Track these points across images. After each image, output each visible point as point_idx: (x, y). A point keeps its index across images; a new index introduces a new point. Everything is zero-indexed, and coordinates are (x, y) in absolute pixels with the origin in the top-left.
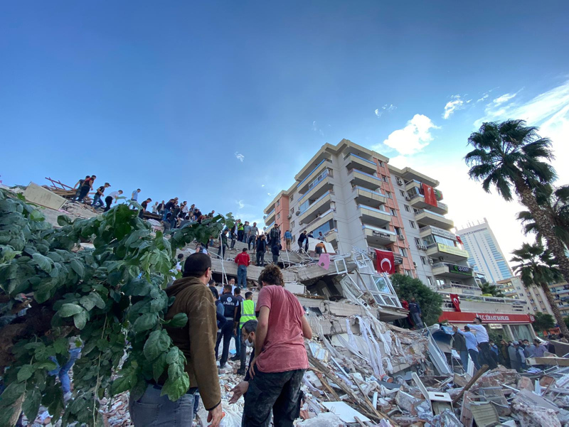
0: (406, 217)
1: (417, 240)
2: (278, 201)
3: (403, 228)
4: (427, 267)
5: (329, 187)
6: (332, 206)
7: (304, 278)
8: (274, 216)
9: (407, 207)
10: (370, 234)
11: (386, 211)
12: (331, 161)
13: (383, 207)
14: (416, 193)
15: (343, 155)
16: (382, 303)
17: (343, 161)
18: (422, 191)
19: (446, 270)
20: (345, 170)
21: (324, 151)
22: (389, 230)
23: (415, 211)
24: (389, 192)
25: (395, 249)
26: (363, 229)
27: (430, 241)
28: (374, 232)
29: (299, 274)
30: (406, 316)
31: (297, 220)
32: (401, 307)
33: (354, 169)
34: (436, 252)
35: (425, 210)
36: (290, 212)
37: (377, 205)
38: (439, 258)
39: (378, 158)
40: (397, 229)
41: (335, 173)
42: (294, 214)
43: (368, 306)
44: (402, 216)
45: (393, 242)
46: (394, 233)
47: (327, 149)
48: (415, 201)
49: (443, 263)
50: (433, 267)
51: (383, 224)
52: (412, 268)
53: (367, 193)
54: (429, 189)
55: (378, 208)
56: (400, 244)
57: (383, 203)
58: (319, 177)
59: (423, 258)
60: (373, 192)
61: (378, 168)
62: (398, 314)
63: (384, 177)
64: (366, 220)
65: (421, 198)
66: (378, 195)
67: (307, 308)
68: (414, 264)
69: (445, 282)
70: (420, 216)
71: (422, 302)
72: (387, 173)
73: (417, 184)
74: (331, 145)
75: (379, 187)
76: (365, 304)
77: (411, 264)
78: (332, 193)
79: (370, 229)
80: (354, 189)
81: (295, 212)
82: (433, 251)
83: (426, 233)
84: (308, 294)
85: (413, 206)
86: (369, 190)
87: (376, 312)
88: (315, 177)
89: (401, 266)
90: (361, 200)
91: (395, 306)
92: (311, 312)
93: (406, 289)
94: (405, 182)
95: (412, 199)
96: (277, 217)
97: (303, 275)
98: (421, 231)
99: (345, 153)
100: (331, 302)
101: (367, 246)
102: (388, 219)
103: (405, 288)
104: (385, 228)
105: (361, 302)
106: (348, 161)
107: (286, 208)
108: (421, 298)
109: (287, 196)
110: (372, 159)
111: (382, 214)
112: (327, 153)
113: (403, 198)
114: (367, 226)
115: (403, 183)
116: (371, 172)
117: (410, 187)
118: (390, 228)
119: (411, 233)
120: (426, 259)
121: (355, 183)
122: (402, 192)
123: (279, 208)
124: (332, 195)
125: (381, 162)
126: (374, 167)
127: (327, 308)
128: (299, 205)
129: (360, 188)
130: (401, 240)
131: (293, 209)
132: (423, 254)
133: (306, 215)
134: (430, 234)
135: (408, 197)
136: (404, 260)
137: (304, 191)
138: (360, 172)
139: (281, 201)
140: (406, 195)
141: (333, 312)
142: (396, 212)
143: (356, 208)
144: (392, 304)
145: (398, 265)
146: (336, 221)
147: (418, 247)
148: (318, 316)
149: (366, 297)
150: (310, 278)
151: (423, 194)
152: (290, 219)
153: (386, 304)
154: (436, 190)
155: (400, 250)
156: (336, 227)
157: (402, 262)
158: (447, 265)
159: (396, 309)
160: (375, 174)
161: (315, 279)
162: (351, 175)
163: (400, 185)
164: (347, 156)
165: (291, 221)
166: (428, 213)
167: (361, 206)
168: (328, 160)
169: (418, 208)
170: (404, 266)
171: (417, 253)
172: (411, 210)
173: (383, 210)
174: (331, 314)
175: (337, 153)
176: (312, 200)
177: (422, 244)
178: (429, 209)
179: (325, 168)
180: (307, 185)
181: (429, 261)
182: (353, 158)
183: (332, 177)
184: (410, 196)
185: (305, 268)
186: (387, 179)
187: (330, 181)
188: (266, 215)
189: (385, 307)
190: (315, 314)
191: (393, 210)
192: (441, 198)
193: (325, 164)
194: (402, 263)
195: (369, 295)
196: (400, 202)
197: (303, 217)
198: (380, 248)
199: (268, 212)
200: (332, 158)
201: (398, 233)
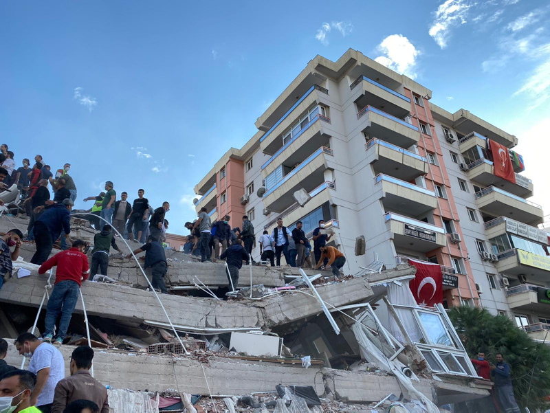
0: (462, 201)
1: (480, 243)
2: (223, 170)
3: (457, 221)
4: (499, 294)
5: (321, 141)
6: (328, 178)
7: (277, 319)
8: (215, 199)
9: (462, 183)
10: (400, 231)
11: (428, 189)
12: (326, 91)
13: (423, 180)
14: (478, 157)
15: (348, 81)
16: (440, 368)
17: (349, 92)
18: (489, 154)
19: (532, 298)
20: (353, 110)
21: (313, 71)
22: (433, 223)
23: (477, 189)
24: (432, 154)
25: (445, 259)
26: (388, 222)
27: (504, 245)
28: (406, 227)
29: (267, 311)
30: (487, 393)
31: (258, 205)
32: (475, 375)
33: (369, 107)
34: (515, 265)
35: (495, 189)
36: (247, 191)
37: (412, 176)
38: (519, 277)
39: (412, 90)
40: (447, 222)
41: (333, 114)
42: (254, 195)
43: (414, 376)
44: (455, 200)
45: (440, 247)
46: (441, 230)
47: (319, 67)
48: (476, 172)
49: (527, 286)
50: (509, 294)
51: (422, 212)
52: (474, 294)
53: (394, 153)
54: (500, 150)
55: (413, 182)
56: (452, 250)
57: (423, 174)
58: (303, 121)
59: (491, 277)
60: (405, 151)
61: (413, 107)
62: (472, 390)
63: (423, 124)
64: (393, 204)
65: (487, 167)
66: (413, 159)
67: (287, 390)
68: (478, 288)
69: (530, 321)
70: (487, 200)
71: (514, 365)
72: (428, 119)
73: (479, 141)
74: (326, 60)
75: (415, 142)
76: (408, 373)
77: (473, 288)
78: (328, 151)
79: (399, 222)
80: (369, 146)
81: (256, 189)
82: (509, 263)
83: (497, 231)
84: (286, 354)
85: (472, 180)
86: (398, 149)
87: (429, 388)
88: (296, 122)
89: (454, 292)
90: (382, 166)
91: (465, 374)
92: (295, 400)
93: (481, 336)
94: (460, 137)
95: (471, 167)
96: (219, 201)
97: (275, 313)
98: (487, 227)
99: (351, 77)
100: (339, 372)
101: (395, 255)
102: (432, 203)
103: (479, 335)
104: (425, 220)
105: (396, 367)
106: (358, 92)
107: (237, 183)
108: (512, 356)
109: (241, 161)
110: (402, 91)
111: (421, 193)
112: (319, 76)
113: (456, 167)
114: (394, 216)
115: (455, 138)
116: (401, 114)
117: (467, 145)
118: (436, 220)
119: (471, 230)
120: (498, 278)
121: (372, 132)
122: (454, 155)
123: (224, 183)
124: (327, 157)
125: (417, 96)
126: (405, 106)
127: (330, 386)
128: (263, 175)
129: (381, 142)
130: (455, 242)
131: (252, 185)
132: (491, 270)
133: (277, 195)
134: (503, 232)
135: (464, 163)
136: (461, 280)
137: (273, 149)
138: (381, 113)
139: (228, 170)
140: (461, 160)
141: (342, 393)
142: (445, 191)
143: (373, 182)
144: (458, 369)
145: (449, 291)
146: (335, 206)
147: (482, 256)
148: (310, 406)
149: (407, 357)
150: (291, 318)
151: (491, 160)
152: (245, 203)
153: (447, 371)
154: (513, 153)
155: (453, 262)
156: (335, 218)
157: (456, 283)
158: (534, 289)
159: (468, 381)
160: (409, 119)
161: (301, 320)
162: (364, 117)
163: (450, 141)
164: (356, 83)
165: (248, 207)
166: (500, 195)
167: (384, 177)
168: (322, 89)
169: (482, 186)
170: (461, 291)
171: (481, 268)
172: (470, 187)
173: (422, 187)
174: (337, 397)
175: (337, 77)
176: (288, 167)
177: (489, 250)
178: (501, 187)
179: (314, 104)
180: (280, 137)
181: (502, 282)
182: (368, 86)
183: (328, 120)
184: (467, 161)
185: (280, 298)
186: (429, 129)
187: (325, 129)
188: (199, 197)
189: (446, 377)
190: (304, 401)
191: (440, 186)
192: (521, 168)
193: (314, 96)
194: (456, 286)
195: (414, 352)
196: (451, 171)
197: (270, 199)
198: (417, 258)
199: (203, 190)
200: (328, 85)
201: (449, 230)
